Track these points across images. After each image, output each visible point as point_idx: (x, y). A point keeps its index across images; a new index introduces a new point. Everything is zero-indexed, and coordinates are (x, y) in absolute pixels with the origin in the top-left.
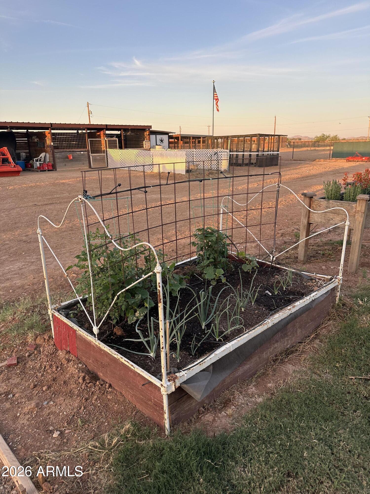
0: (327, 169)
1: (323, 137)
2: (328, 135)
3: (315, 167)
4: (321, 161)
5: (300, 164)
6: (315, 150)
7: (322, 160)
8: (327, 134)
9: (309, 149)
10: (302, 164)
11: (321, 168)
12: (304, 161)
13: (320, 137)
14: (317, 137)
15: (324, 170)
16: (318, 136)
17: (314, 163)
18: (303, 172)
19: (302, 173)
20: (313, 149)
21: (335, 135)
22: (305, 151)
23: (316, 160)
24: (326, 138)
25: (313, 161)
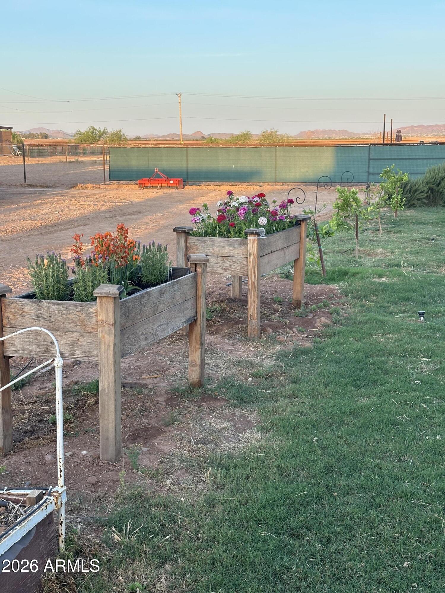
0: (99, 207)
1: (92, 133)
2: (102, 130)
3: (74, 202)
4: (87, 188)
5: (41, 194)
6: (77, 162)
7: (89, 185)
8: (100, 127)
9: (63, 159)
10: (46, 195)
11: (87, 203)
12: (51, 187)
13: (87, 133)
14: (80, 134)
15: (92, 208)
16: (83, 131)
17: (73, 191)
18: (45, 215)
19: (43, 217)
20: (72, 160)
21: (116, 129)
22: (56, 163)
23: (76, 184)
24: (99, 137)
25: (71, 188)
